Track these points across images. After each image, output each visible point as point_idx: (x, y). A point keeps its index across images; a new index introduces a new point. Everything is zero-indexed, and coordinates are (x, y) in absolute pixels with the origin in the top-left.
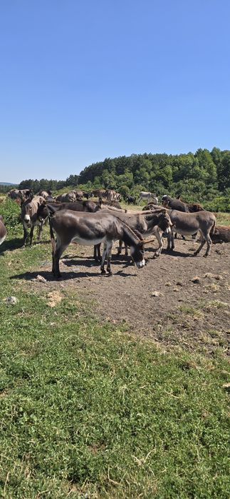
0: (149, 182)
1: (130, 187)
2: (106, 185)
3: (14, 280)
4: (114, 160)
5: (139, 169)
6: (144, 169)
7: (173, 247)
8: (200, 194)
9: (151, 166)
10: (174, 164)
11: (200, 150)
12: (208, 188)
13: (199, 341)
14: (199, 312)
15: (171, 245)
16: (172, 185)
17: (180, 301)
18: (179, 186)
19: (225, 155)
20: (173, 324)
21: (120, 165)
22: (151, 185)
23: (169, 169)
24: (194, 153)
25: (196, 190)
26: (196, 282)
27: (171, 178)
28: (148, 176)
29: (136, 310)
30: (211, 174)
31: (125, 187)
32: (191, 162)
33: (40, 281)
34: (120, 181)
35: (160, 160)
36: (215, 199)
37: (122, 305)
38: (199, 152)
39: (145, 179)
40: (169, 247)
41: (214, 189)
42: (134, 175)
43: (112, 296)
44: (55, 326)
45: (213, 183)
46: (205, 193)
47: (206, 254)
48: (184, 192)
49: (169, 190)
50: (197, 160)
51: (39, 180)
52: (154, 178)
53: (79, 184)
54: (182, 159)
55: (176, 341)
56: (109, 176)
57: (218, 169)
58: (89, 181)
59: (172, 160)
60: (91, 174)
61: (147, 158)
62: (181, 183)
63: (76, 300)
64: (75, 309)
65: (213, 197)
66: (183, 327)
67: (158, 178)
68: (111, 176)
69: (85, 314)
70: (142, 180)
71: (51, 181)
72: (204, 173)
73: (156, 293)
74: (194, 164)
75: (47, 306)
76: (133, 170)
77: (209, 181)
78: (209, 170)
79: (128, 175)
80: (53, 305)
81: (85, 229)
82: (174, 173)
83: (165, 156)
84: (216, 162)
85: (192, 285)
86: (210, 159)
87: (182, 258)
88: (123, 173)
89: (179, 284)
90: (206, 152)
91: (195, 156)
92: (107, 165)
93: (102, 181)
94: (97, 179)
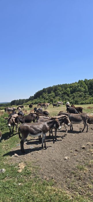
0: (61, 95)
1: (54, 98)
2: (44, 98)
3: (5, 157)
4: (47, 88)
5: (57, 91)
6: (59, 91)
7: (73, 129)
8: (82, 97)
9: (61, 89)
10: (70, 87)
11: (80, 81)
12: (85, 95)
13: (87, 188)
14: (86, 168)
15: (71, 128)
16: (70, 95)
17: (77, 161)
18: (73, 95)
19: (90, 81)
20: (75, 176)
21: (49, 90)
22: (62, 96)
23: (68, 89)
24: (77, 82)
25: (80, 96)
26: (83, 148)
27: (70, 93)
28: (60, 93)
29: (58, 169)
30: (85, 89)
31: (52, 98)
32: (77, 85)
33: (16, 156)
34: (50, 96)
35: (65, 86)
36: (89, 99)
37: (51, 167)
38: (79, 81)
39: (59, 94)
40: (71, 129)
41: (88, 95)
42: (55, 93)
43: (47, 161)
44: (21, 185)
45: (87, 93)
46: (84, 97)
47: (87, 131)
48: (76, 97)
49: (70, 97)
50: (79, 84)
51: (18, 100)
52: (63, 93)
53: (34, 99)
54: (73, 85)
55: (76, 189)
56: (45, 95)
57: (88, 87)
58: (38, 98)
59: (69, 85)
60: (38, 95)
61: (59, 86)
62: (74, 94)
63: (31, 167)
64: (30, 173)
65: (88, 98)
66: (80, 179)
67: (65, 93)
68: (46, 95)
69: (35, 175)
70: (59, 95)
71: (23, 100)
72: (83, 89)
73: (66, 158)
74: (78, 86)
75: (18, 172)
76: (54, 91)
77: (85, 92)
78: (85, 88)
79: (53, 94)
80: (20, 171)
81: (32, 130)
82: (71, 91)
83: (66, 85)
84: (87, 84)
85: (82, 150)
86: (84, 83)
87: (77, 134)
88: (50, 93)
89: (76, 150)
90: (82, 81)
91: (78, 83)
92: (44, 91)
93: (43, 97)
94: (41, 96)
